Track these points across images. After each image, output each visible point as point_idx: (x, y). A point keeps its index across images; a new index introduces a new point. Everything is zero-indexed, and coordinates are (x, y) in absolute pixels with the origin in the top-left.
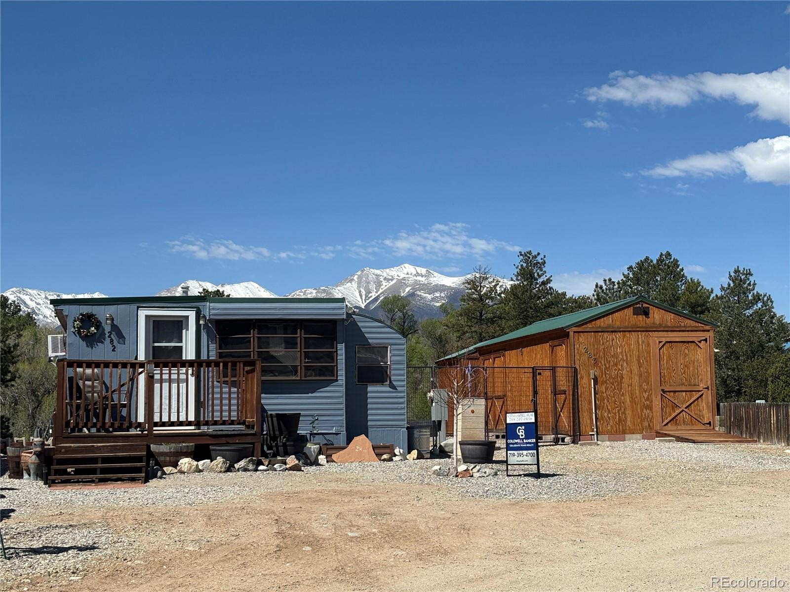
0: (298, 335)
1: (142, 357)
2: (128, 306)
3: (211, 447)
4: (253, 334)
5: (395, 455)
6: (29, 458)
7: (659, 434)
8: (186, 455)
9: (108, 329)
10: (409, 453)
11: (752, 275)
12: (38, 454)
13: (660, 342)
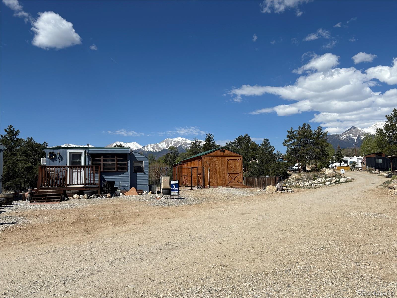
0: (116, 158)
1: (68, 165)
2: (64, 150)
3: (84, 191)
4: (102, 158)
5: (143, 193)
6: (27, 195)
7: (227, 186)
8: (76, 194)
9: (58, 156)
10: (149, 192)
11: (269, 140)
12: (30, 194)
13: (227, 160)
